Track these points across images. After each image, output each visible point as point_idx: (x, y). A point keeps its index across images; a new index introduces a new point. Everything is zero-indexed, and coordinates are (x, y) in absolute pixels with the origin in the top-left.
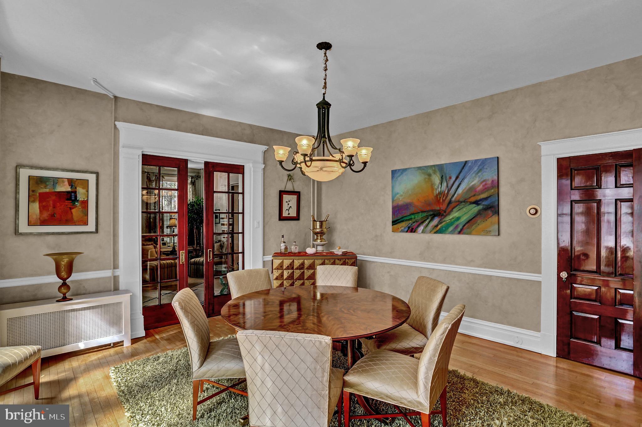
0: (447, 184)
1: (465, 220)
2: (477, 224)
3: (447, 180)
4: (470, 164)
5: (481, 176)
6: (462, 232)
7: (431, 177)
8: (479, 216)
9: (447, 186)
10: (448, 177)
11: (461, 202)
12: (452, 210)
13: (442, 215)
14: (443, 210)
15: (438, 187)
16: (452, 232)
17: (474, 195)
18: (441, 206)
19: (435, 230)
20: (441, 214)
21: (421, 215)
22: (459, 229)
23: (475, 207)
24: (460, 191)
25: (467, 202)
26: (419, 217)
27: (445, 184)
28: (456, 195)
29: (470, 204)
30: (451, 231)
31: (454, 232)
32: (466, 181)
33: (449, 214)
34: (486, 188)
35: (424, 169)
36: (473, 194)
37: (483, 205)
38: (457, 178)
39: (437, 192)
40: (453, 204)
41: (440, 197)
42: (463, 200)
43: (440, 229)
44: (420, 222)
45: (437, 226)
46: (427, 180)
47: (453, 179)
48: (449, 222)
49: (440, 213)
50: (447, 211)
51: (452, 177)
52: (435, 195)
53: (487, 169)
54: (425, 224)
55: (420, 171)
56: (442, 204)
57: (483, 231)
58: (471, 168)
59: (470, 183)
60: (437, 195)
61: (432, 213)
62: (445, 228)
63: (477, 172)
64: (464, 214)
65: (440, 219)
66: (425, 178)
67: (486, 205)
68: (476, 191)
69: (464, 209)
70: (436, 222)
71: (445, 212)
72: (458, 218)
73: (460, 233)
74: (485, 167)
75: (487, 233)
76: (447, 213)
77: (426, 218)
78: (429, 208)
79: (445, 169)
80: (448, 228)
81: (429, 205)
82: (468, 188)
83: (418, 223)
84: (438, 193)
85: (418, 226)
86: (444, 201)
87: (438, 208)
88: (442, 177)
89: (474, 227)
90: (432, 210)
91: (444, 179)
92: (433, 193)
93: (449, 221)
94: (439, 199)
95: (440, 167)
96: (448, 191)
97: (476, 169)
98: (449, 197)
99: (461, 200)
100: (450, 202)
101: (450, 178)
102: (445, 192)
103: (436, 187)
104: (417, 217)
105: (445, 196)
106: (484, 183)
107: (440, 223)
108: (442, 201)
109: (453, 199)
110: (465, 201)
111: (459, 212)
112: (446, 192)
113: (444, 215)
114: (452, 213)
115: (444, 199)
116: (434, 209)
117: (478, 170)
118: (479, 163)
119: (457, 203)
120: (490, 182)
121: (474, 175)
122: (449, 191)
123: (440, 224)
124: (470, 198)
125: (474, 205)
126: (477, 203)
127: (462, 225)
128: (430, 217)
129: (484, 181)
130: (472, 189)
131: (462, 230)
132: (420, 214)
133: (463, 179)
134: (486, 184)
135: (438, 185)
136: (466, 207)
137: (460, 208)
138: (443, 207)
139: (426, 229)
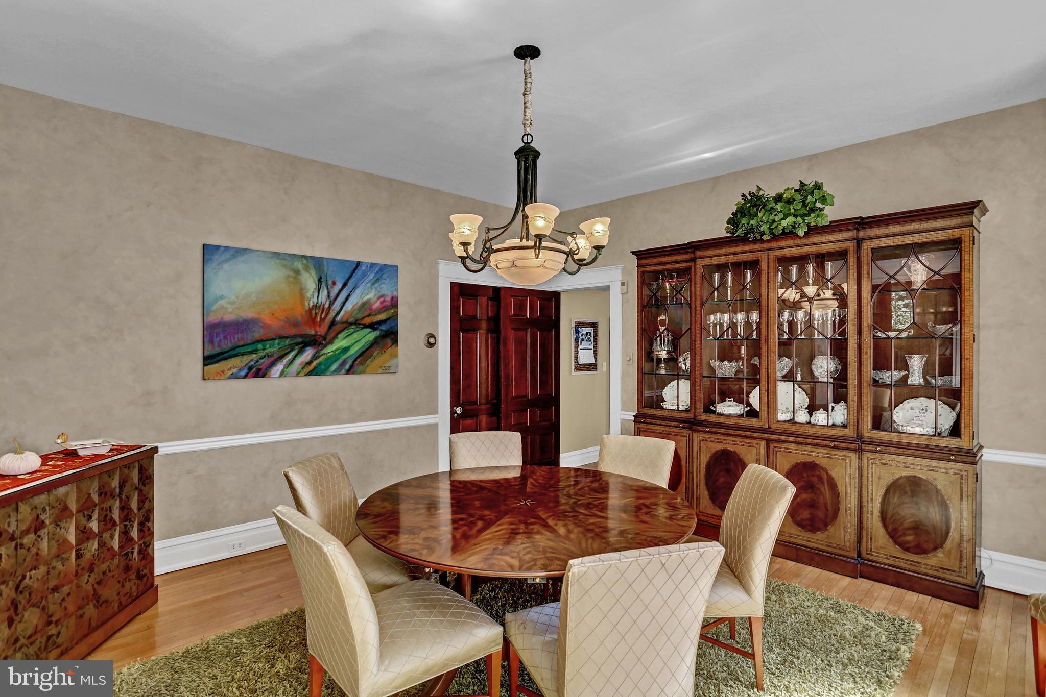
0: (329, 293)
1: (357, 351)
2: (372, 358)
3: (329, 287)
4: (363, 268)
5: (378, 289)
6: (352, 371)
7: (300, 277)
8: (375, 346)
9: (329, 296)
10: (330, 282)
11: (351, 324)
12: (336, 337)
13: (319, 345)
14: (320, 336)
15: (313, 296)
16: (337, 372)
17: (369, 315)
18: (318, 329)
19: (307, 370)
20: (318, 343)
21: (279, 344)
22: (347, 367)
23: (371, 332)
24: (349, 306)
25: (360, 324)
26: (273, 348)
27: (324, 293)
28: (342, 313)
29: (364, 328)
30: (335, 371)
31: (340, 372)
32: (358, 291)
33: (331, 342)
34: (384, 307)
35: (286, 259)
36: (367, 313)
37: (381, 330)
38: (345, 285)
39: (311, 304)
40: (337, 326)
41: (316, 314)
42: (354, 322)
43: (315, 368)
44: (276, 356)
45: (310, 363)
46: (291, 279)
47: (339, 285)
48: (332, 355)
49: (316, 341)
50: (328, 338)
51: (337, 283)
52: (307, 308)
53: (386, 279)
54: (286, 360)
55: (278, 261)
56: (320, 326)
57: (380, 367)
58: (364, 275)
59: (363, 296)
60: (310, 310)
61: (300, 340)
62: (325, 365)
63: (373, 281)
64: (355, 343)
65: (315, 351)
66: (288, 276)
67: (384, 330)
68: (372, 310)
69: (355, 335)
70: (308, 355)
71: (325, 339)
72: (346, 349)
73: (348, 372)
74: (384, 276)
75: (386, 370)
76: (327, 341)
77: (289, 350)
78: (294, 331)
79: (326, 268)
80: (330, 366)
81: (296, 324)
82: (360, 303)
83: (271, 359)
84: (313, 306)
85: (273, 364)
86: (322, 320)
87: (313, 332)
88: (320, 280)
89: (368, 362)
90: (301, 336)
91: (324, 284)
92: (303, 304)
93: (332, 353)
94: (314, 316)
95: (317, 263)
96: (330, 305)
97: (371, 277)
98: (332, 314)
99: (351, 320)
100: (333, 323)
101: (334, 283)
102: (324, 305)
103: (309, 295)
104: (270, 347)
105: (324, 313)
106: (382, 299)
107: (315, 357)
108: (319, 320)
109: (338, 318)
110: (356, 323)
111: (347, 339)
112: (327, 305)
113: (322, 344)
114: (336, 340)
115: (323, 316)
116: (304, 333)
117: (375, 279)
118: (377, 270)
119: (345, 325)
120: (389, 299)
121: (369, 285)
122: (332, 304)
123: (316, 359)
124: (364, 318)
125: (369, 330)
126: (373, 326)
127: (353, 360)
128: (296, 347)
129: (382, 296)
130: (365, 305)
131: (351, 367)
132: (277, 341)
133: (354, 288)
134: (384, 301)
135: (313, 292)
136: (358, 333)
137: (349, 333)
138: (322, 330)
139: (289, 369)
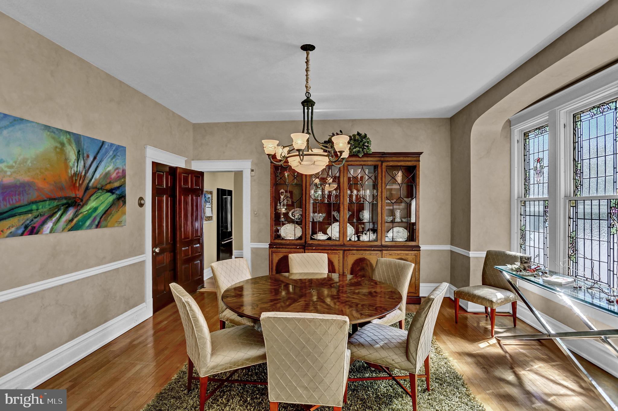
0: (84, 164)
1: (103, 210)
2: (112, 215)
3: (85, 159)
4: (106, 146)
5: (115, 163)
6: (99, 226)
7: (65, 148)
8: (113, 206)
9: (84, 166)
10: (85, 155)
11: (99, 189)
12: (89, 199)
13: (78, 205)
14: (79, 198)
15: (74, 165)
16: (89, 227)
17: (110, 183)
18: (77, 192)
19: (69, 227)
20: (77, 204)
21: (49, 205)
22: (96, 222)
23: (111, 195)
24: (97, 175)
25: (104, 190)
26: (45, 207)
27: (81, 163)
28: (93, 180)
29: (106, 192)
30: (89, 226)
31: (92, 227)
32: (103, 164)
33: (86, 203)
34: (118, 177)
35: (54, 133)
36: (108, 181)
37: (117, 194)
38: (95, 158)
39: (73, 172)
40: (90, 190)
41: (76, 180)
42: (100, 188)
43: (75, 224)
44: (47, 215)
45: (72, 220)
46: (58, 150)
47: (91, 158)
48: (86, 214)
49: (76, 202)
50: (84, 200)
51: (90, 156)
52: (70, 175)
53: (119, 156)
54: (54, 219)
55: (49, 133)
56: (78, 190)
57: (117, 222)
58: (107, 152)
59: (106, 168)
60: (72, 177)
61: (65, 201)
62: (82, 222)
63: (112, 157)
64: (101, 204)
65: (76, 210)
66: (56, 147)
67: (118, 194)
68: (111, 178)
69: (101, 198)
70: (71, 214)
71: (82, 200)
72: (96, 209)
73: (97, 226)
74: (118, 154)
75: (120, 223)
76: (84, 202)
77: (57, 210)
78: (61, 194)
79: (82, 143)
80: (85, 222)
81: (62, 189)
82: (104, 173)
83: (43, 218)
84: (74, 173)
85: (44, 223)
86: (80, 185)
87: (74, 195)
88: (79, 152)
89: (109, 218)
90: (66, 198)
91: (81, 156)
92: (67, 172)
93: (86, 212)
94: (74, 181)
95: (77, 139)
96: (85, 173)
97: (111, 153)
98: (86, 181)
99: (99, 186)
100: (87, 188)
101: (88, 156)
102: (81, 173)
103: (71, 164)
104: (42, 208)
105: (81, 180)
106: (117, 171)
107: (76, 215)
108: (78, 185)
109: (91, 184)
110: (101, 189)
111: (96, 201)
112: (83, 174)
113: (80, 205)
114: (90, 202)
115: (81, 182)
116: (68, 195)
117: (113, 156)
118: (114, 148)
119: (95, 190)
120: (121, 171)
121: (109, 159)
122: (86, 172)
123: (76, 217)
124: (106, 185)
125: (109, 194)
126: (111, 191)
127: (100, 217)
128: (62, 208)
129: (117, 169)
130: (107, 174)
131: (99, 223)
132: (48, 202)
133: (100, 162)
134: (118, 173)
135: (74, 162)
136: (103, 196)
137: (97, 196)
138: (80, 194)
139: (57, 226)
